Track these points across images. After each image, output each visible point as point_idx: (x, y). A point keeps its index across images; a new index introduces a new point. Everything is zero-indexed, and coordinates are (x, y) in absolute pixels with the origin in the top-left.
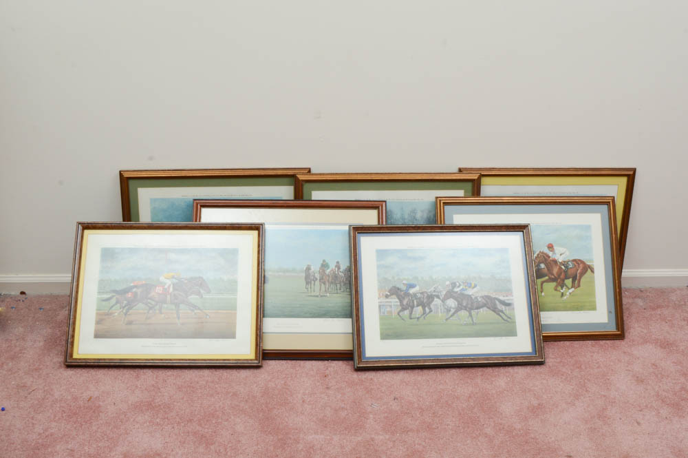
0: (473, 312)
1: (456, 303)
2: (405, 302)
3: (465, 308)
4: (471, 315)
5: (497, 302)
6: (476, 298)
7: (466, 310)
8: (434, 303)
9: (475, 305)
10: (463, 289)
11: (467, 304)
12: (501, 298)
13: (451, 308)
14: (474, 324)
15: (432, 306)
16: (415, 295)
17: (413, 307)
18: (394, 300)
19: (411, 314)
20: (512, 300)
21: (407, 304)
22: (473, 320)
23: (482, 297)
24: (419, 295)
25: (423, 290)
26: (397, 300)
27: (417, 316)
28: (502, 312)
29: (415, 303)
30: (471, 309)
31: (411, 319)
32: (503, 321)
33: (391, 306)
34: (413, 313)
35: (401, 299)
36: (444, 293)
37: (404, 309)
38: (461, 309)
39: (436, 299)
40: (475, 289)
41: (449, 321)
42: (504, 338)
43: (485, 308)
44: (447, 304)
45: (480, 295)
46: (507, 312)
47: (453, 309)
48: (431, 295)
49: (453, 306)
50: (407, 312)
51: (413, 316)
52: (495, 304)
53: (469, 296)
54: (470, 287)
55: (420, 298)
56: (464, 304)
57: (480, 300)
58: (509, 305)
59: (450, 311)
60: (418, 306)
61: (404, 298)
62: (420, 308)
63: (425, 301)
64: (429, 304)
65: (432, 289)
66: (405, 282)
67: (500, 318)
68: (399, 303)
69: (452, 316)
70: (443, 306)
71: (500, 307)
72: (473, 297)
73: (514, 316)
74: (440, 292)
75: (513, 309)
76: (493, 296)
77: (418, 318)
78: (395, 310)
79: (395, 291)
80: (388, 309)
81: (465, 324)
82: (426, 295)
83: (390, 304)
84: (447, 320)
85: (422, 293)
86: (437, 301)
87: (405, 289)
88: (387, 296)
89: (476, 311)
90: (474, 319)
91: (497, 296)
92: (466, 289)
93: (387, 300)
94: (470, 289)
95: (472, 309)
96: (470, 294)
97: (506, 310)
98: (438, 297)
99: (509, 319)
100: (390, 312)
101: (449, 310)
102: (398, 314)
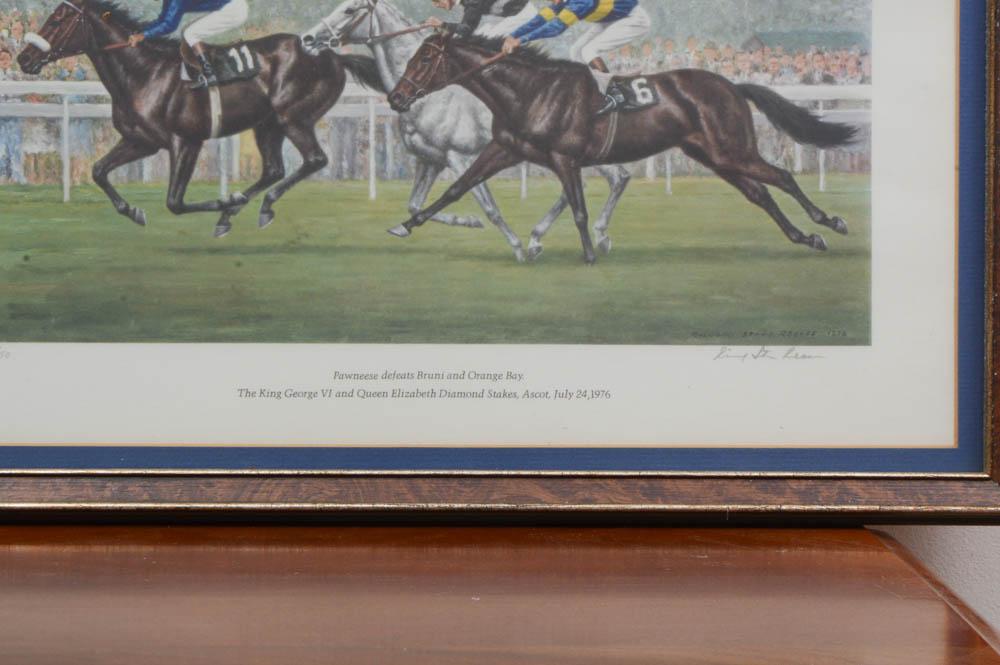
0: (594, 182)
1: (487, 117)
2: (147, 104)
3: (542, 151)
4: (574, 198)
5: (759, 117)
6: (621, 84)
7: (550, 164)
8: (338, 111)
9: (610, 133)
10: (537, 28)
11: (557, 128)
12: (792, 91)
13: (448, 145)
14: (589, 255)
15: (324, 132)
16: (216, 54)
17: (196, 136)
18: (79, 88)
19: (182, 175)
20: (867, 103)
21: (160, 112)
23: (663, 81)
24: (244, 60)
25: (275, 28)
26: (98, 88)
27: (224, 197)
28: (786, 181)
29: (216, 111)
30: (583, 157)
31: (179, 208)
32: (785, 243)
33: (52, 125)
34: (198, 173)
36: (412, 45)
37: (135, 145)
38: (515, 156)
39: (352, 87)
40: (620, 30)
41: (428, 229)
42: (777, 351)
43: (675, 155)
44: (426, 119)
45: (652, 69)
46: (819, 187)
47: (464, 151)
48: (327, 55)
49: (465, 134)
50: (155, 169)
51: (192, 195)
52: (743, 129)
53: (578, 73)
54: (582, 14)
55: (248, 77)
56: (540, 125)
57: (643, 96)
58: (835, 136)
59: (441, 164)
60: (230, 127)
61: (142, 78)
62: (244, 145)
63: (277, 101)
64: (303, 118)
65: (336, 19)
67: (770, 222)
68: (106, 109)
69: (448, 199)
70: (400, 128)
71: (773, 146)
72: (602, 80)
73: (863, 211)
74: (386, 40)
75: (864, 166)
76: (738, 71)
77: (227, 209)
78: (80, 153)
79: (87, 29)
80: (37, 144)
81: (533, 259)
82: (287, 58)
83: (48, 110)
84: (415, 221)
85: (266, 46)
86: (359, 102)
87: (153, 16)
88: (31, 62)
89: (612, 169)
90: (595, 225)
91: (761, 80)
92: (563, 27)
93: (39, 86)
94: (589, 26)
95: (589, 161)
96: (587, 57)
97: (811, 170)
98: (369, 74)
99: (827, 236)
100: (50, 166)
101: (431, 163)
102: (100, 176)
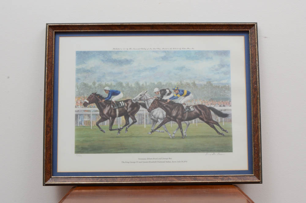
0: (184, 124)
1: (165, 113)
2: (105, 111)
3: (175, 119)
4: (180, 127)
5: (212, 113)
6: (188, 107)
7: (176, 121)
8: (139, 112)
9: (186, 116)
10: (173, 98)
11: (177, 115)
12: (218, 108)
13: (158, 118)
14: (183, 137)
15: (136, 116)
16: (118, 103)
17: (114, 117)
18: (94, 109)
19: (112, 124)
20: (231, 110)
21: (108, 113)
22: (182, 132)
23: (195, 107)
24: (122, 104)
25: (128, 98)
26: (97, 109)
27: (119, 128)
28: (217, 123)
29: (117, 113)
30: (182, 120)
31: (111, 130)
32: (217, 134)
33: (89, 115)
34: (114, 124)
35: (101, 107)
36: (152, 101)
37: (103, 119)
38: (170, 120)
39: (141, 108)
40: (188, 98)
41: (155, 133)
42: (216, 153)
43: (198, 119)
44: (154, 114)
45: (193, 104)
46: (223, 124)
47: (161, 119)
48: (137, 103)
49: (161, 116)
50: (107, 123)
51: (113, 128)
52: (209, 115)
53: (180, 105)
54: (181, 95)
55: (123, 107)
56: (174, 115)
57: (192, 109)
58: (225, 116)
59: (157, 121)
60: (120, 115)
61: (105, 107)
62: (123, 118)
63: (128, 111)
64: (133, 114)
65: (138, 97)
66: (107, 88)
67: (215, 131)
68: (98, 113)
69: (158, 127)
70: (150, 115)
71: (215, 118)
72: (185, 106)
73: (231, 129)
74: (147, 100)
75: (230, 121)
76: (208, 105)
77: (119, 130)
78: (94, 120)
79: (95, 99)
80: (86, 119)
81: (173, 138)
82: (130, 103)
83: (88, 113)
84: (152, 132)
85: (126, 101)
86: (142, 111)
87: (107, 96)
88: (85, 105)
89: (187, 122)
90: (184, 132)
91: (212, 106)
92: (178, 97)
93: (87, 109)
94: (182, 97)
95: (183, 120)
96: (182, 102)
97: (222, 122)
98: (144, 106)
99: (224, 133)
100: (88, 123)
101: (155, 121)
102: (97, 125)
